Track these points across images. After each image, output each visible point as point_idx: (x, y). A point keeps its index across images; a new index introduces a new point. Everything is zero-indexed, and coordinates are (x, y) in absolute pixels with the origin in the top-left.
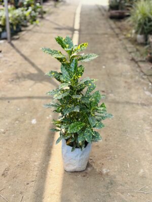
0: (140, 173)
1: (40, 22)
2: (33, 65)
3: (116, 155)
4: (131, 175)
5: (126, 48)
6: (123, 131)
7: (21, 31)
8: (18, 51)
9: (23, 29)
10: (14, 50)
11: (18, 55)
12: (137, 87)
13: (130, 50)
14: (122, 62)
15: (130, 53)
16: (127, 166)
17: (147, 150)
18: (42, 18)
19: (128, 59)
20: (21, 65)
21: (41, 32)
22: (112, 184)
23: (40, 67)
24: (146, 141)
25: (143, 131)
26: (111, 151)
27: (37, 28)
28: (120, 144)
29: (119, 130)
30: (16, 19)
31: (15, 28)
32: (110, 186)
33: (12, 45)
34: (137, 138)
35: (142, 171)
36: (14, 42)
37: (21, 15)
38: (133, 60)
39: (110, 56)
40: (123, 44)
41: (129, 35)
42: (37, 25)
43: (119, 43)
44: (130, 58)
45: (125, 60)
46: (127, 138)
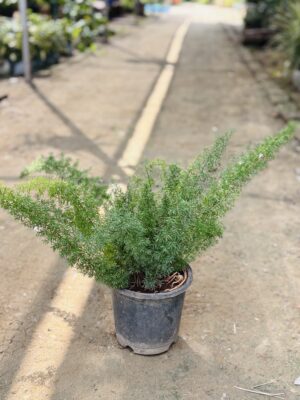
0: (260, 346)
1: (99, 49)
2: (66, 121)
3: (208, 305)
4: (238, 350)
5: (267, 96)
6: (234, 254)
7: (57, 62)
8: (42, 97)
9: (62, 59)
10: (33, 96)
11: (40, 103)
12: (280, 168)
13: (275, 99)
14: (257, 121)
15: (275, 104)
16: (231, 329)
17: (283, 297)
18: (106, 42)
19: (269, 115)
20: (40, 120)
21: (98, 66)
22: (187, 368)
23: (79, 125)
24: (286, 276)
25: (281, 255)
26: (199, 295)
27: (92, 60)
28: (221, 281)
29: (226, 251)
30: (48, 39)
31: (43, 55)
32: (182, 375)
33: (34, 87)
34: (265, 270)
35: (265, 342)
36: (38, 82)
37: (60, 33)
38: (280, 117)
39: (232, 110)
40: (263, 89)
41: (278, 74)
42: (92, 54)
43: (256, 86)
44: (275, 114)
45: (263, 118)
46: (242, 269)
